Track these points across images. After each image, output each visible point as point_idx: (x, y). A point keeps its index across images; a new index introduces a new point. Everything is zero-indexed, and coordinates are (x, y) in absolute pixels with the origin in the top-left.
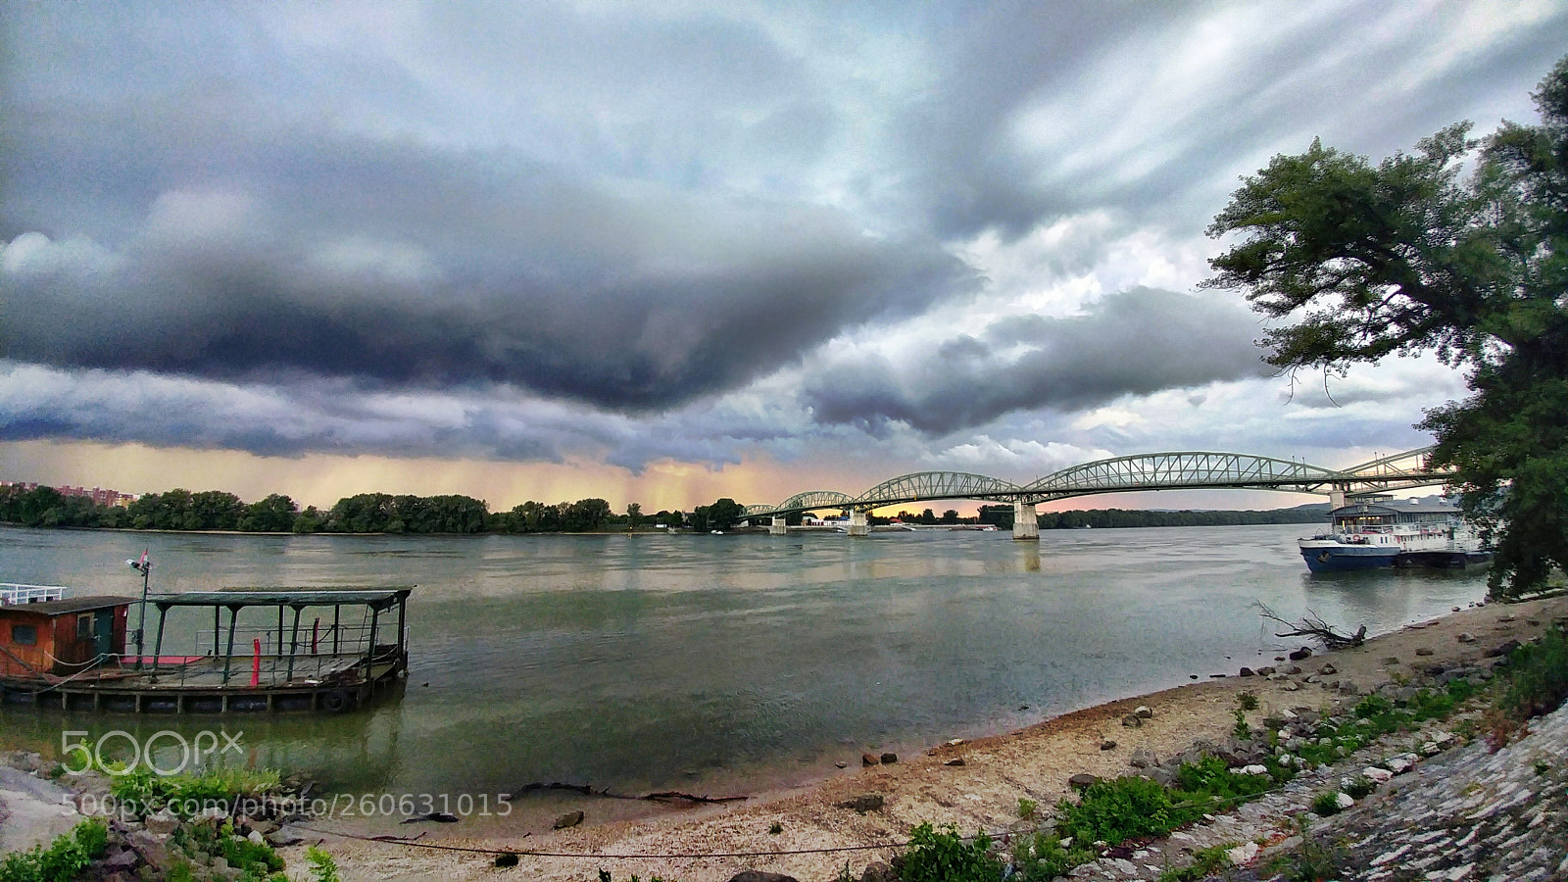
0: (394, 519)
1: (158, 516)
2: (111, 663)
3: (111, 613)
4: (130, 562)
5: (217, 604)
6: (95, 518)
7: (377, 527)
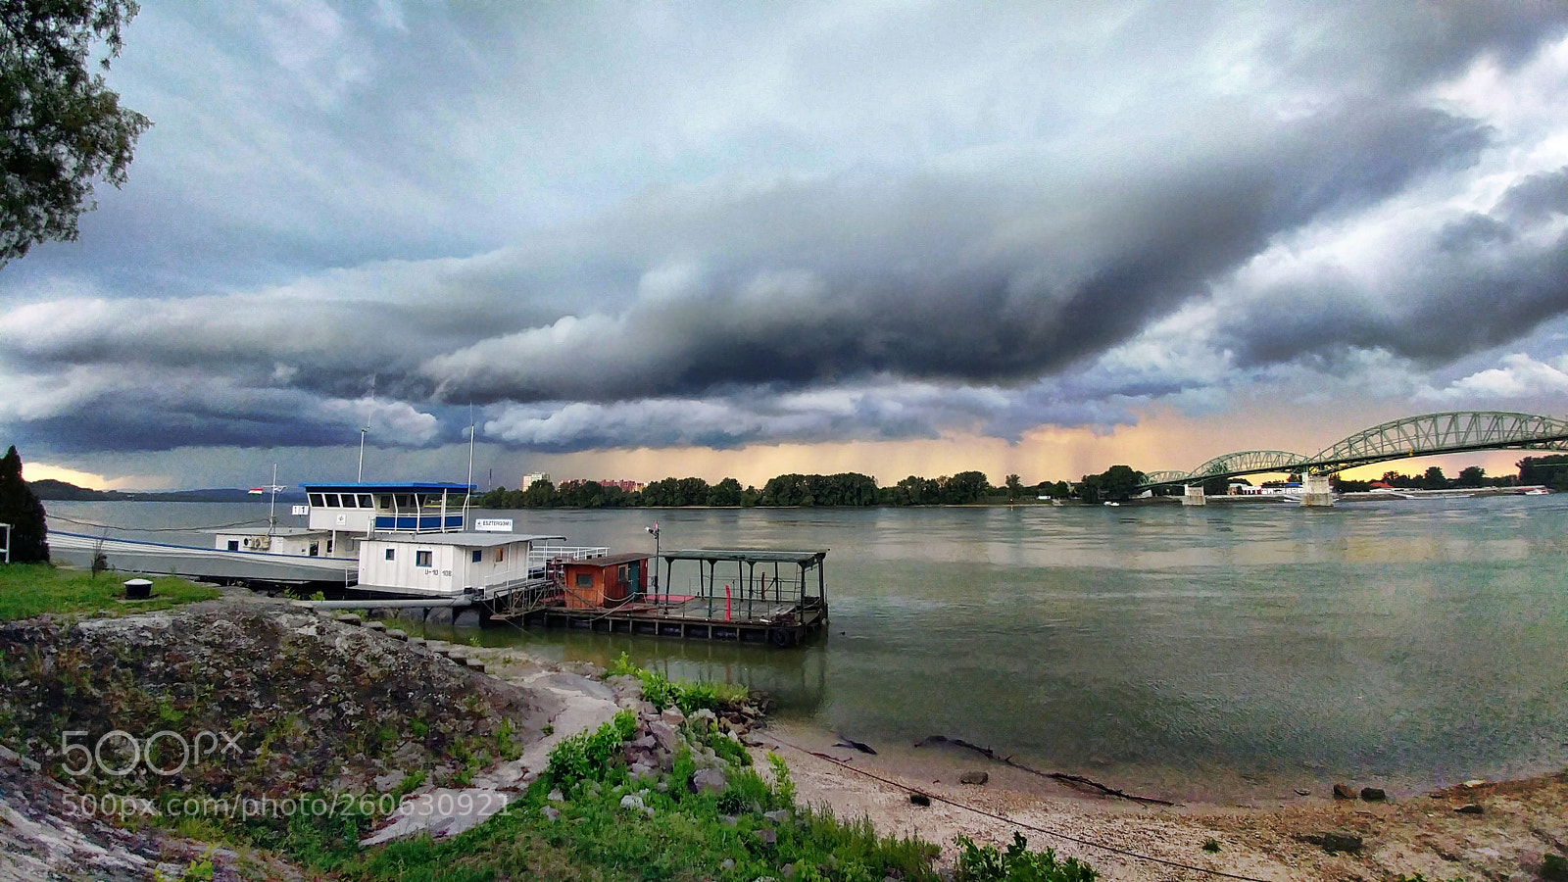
0: (807, 494)
1: (659, 499)
2: (639, 599)
3: (638, 564)
4: (648, 529)
5: (701, 559)
6: (623, 500)
7: (796, 501)
